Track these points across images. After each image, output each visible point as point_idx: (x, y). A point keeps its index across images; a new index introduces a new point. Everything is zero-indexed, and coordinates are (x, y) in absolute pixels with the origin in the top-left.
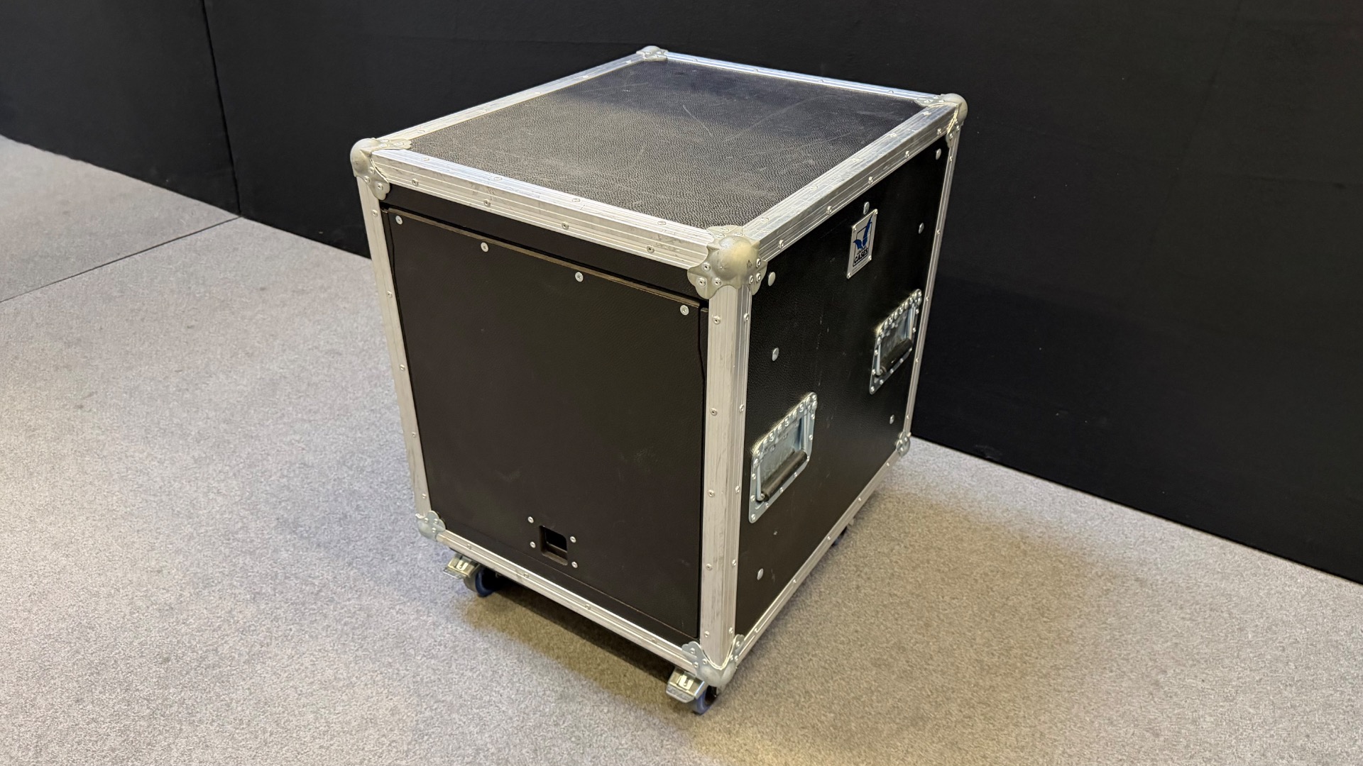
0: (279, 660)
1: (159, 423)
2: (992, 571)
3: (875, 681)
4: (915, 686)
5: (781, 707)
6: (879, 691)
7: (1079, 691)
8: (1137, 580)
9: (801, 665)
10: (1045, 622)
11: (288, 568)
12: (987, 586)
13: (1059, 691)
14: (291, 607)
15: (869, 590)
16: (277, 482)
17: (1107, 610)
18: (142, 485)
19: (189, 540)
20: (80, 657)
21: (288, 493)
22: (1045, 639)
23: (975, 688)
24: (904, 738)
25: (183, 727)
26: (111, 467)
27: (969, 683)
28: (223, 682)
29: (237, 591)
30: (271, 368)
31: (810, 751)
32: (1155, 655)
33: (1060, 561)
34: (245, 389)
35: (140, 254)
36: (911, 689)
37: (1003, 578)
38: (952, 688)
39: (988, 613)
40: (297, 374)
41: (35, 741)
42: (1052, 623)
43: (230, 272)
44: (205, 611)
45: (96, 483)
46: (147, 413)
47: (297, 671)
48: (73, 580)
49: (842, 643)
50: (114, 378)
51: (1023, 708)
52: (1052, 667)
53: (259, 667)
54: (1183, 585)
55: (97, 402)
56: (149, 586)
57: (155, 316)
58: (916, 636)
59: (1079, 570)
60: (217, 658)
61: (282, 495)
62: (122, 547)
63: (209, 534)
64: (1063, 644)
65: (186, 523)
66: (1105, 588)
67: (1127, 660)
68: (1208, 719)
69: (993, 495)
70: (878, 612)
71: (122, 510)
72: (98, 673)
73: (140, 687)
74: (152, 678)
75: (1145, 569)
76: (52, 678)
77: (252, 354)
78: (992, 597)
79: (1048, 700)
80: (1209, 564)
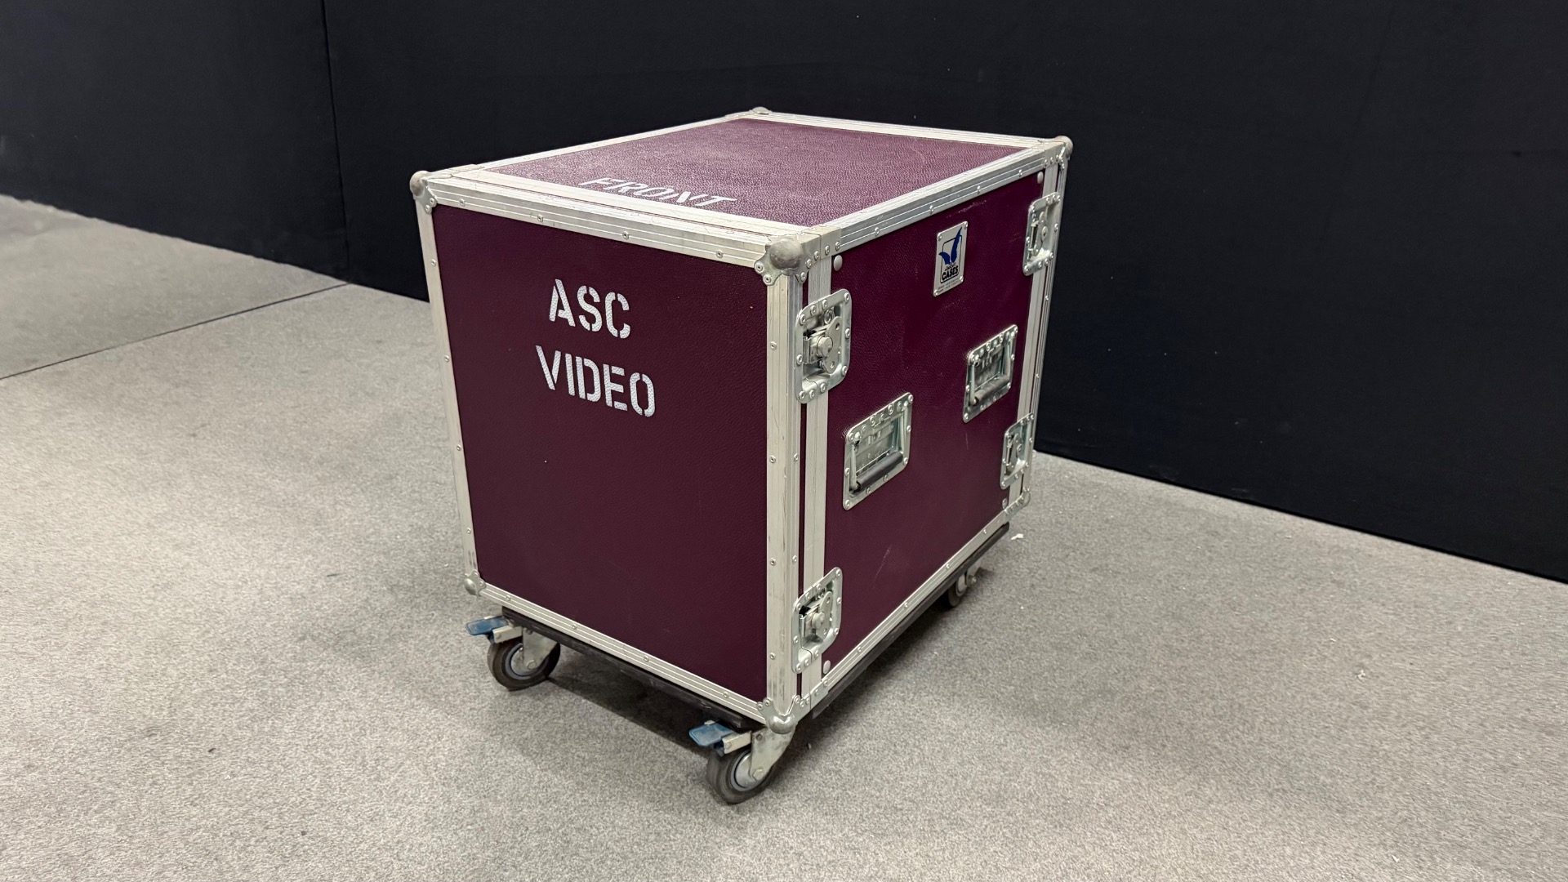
0: (423, 639)
1: (277, 449)
2: (1176, 573)
3: (1057, 661)
4: (1100, 666)
5: (956, 681)
6: (1061, 669)
7: (1278, 671)
8: (1334, 581)
9: (976, 647)
10: (1237, 615)
11: (426, 566)
12: (1172, 586)
13: (1256, 671)
14: (432, 596)
15: (1044, 588)
16: (408, 497)
17: (1303, 605)
18: (264, 499)
19: (317, 543)
20: (211, 635)
21: (420, 505)
22: (1237, 629)
23: (1166, 668)
24: (1091, 707)
25: (325, 693)
26: (230, 484)
27: (1159, 663)
28: (363, 657)
29: (372, 584)
30: (394, 404)
31: (991, 716)
32: (1358, 642)
33: (1250, 567)
34: (368, 421)
35: (246, 313)
36: (1096, 668)
37: (1188, 579)
38: (1140, 667)
39: (1174, 607)
40: (421, 410)
41: (168, 703)
42: (1244, 616)
43: (342, 328)
44: (340, 600)
45: (215, 496)
46: (265, 441)
47: (442, 647)
48: (199, 574)
49: (1020, 630)
50: (226, 412)
51: (1218, 684)
52: (1247, 651)
53: (400, 645)
54: (1384, 586)
55: (211, 432)
56: (279, 580)
57: (265, 363)
58: (1098, 625)
59: (1270, 573)
60: (355, 638)
61: (414, 507)
62: (248, 548)
63: (339, 537)
64: (1258, 633)
65: (313, 529)
66: (1299, 588)
67: (1329, 647)
68: (1419, 694)
69: (1173, 513)
70: (1055, 606)
71: (245, 518)
72: (231, 649)
73: (276, 661)
74: (288, 653)
75: (1342, 573)
76: (183, 652)
77: (372, 394)
78: (1179, 594)
79: (1246, 679)
80: (1412, 569)
